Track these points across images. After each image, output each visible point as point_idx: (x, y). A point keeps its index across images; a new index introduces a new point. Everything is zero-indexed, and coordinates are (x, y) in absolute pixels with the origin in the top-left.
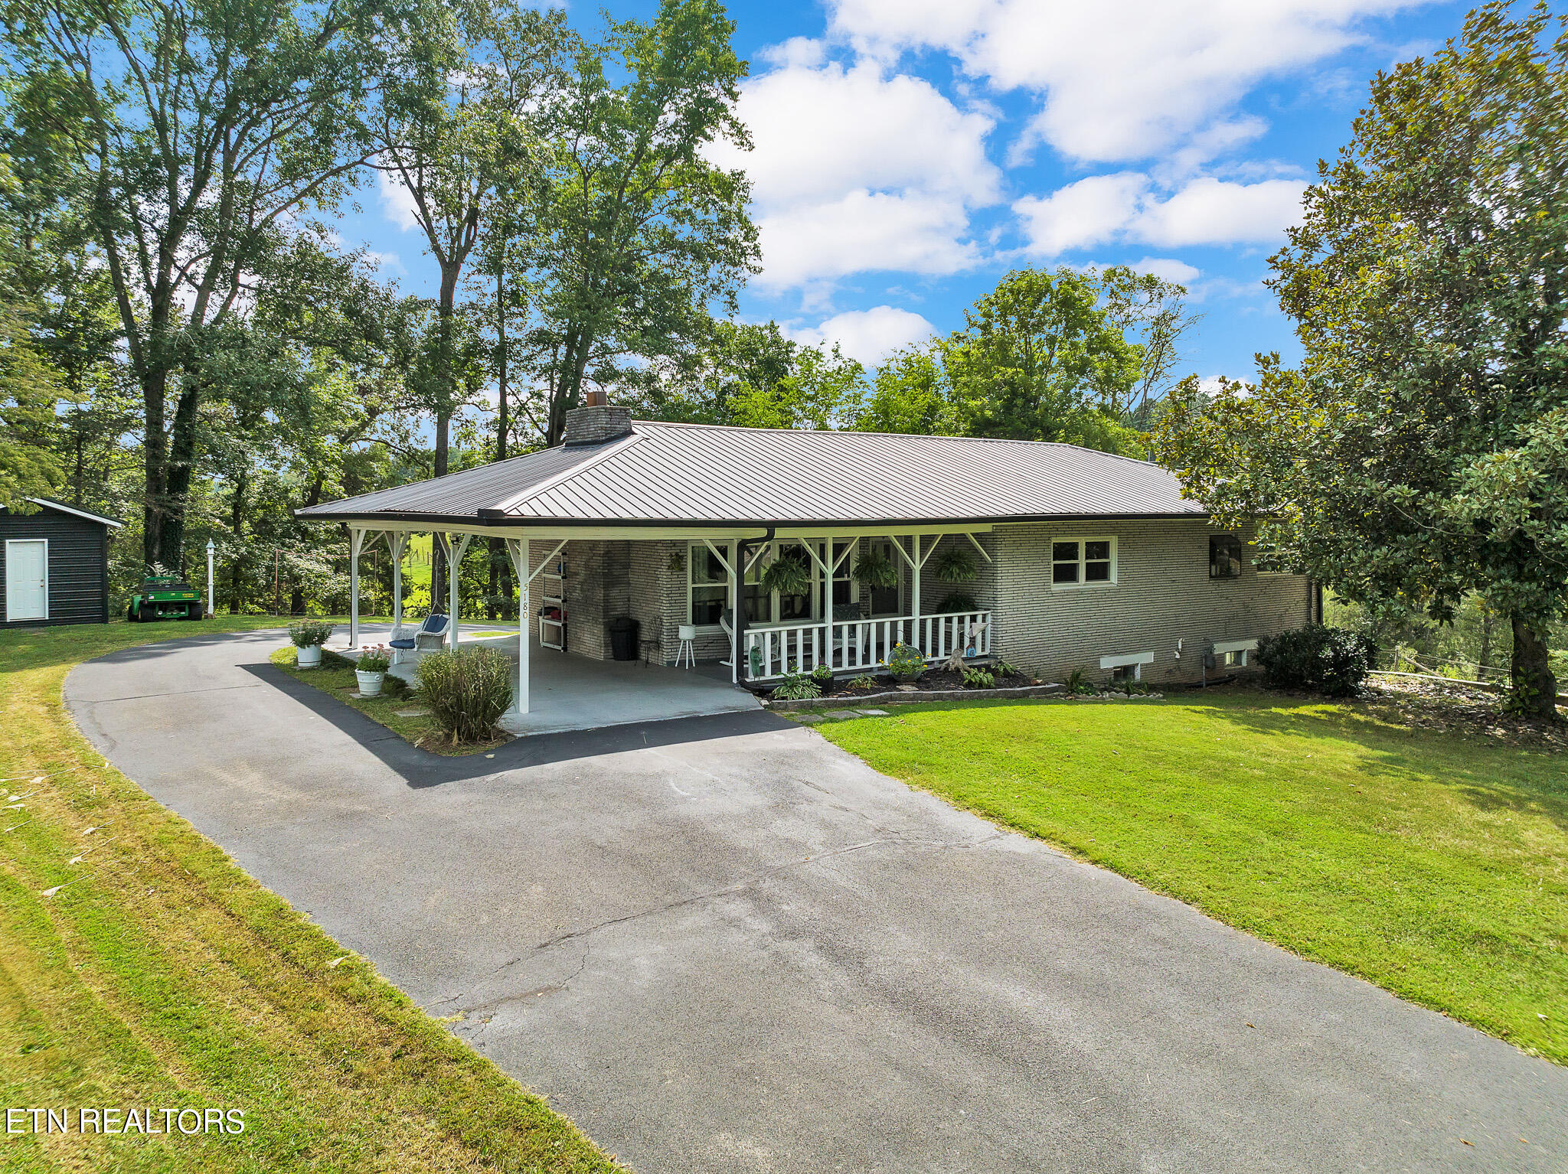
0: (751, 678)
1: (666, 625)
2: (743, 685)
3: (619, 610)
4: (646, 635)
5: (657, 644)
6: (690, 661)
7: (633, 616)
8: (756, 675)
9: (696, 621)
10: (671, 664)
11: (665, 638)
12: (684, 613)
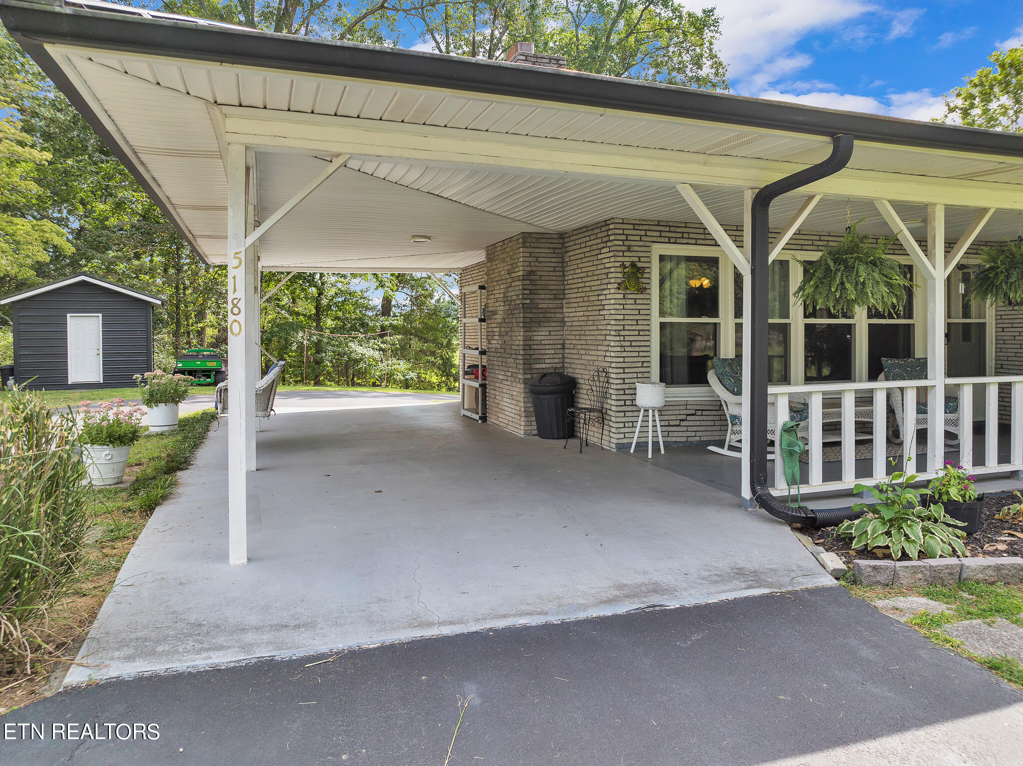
0: (780, 489)
1: (615, 383)
2: (764, 502)
3: (547, 363)
4: (585, 400)
5: (602, 416)
6: (656, 444)
7: (569, 372)
8: (792, 482)
9: (667, 378)
10: (623, 448)
11: (612, 404)
12: (646, 364)
